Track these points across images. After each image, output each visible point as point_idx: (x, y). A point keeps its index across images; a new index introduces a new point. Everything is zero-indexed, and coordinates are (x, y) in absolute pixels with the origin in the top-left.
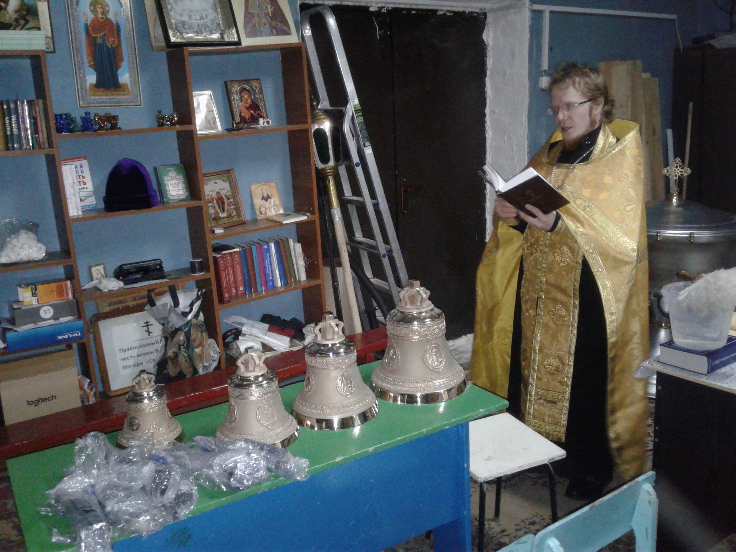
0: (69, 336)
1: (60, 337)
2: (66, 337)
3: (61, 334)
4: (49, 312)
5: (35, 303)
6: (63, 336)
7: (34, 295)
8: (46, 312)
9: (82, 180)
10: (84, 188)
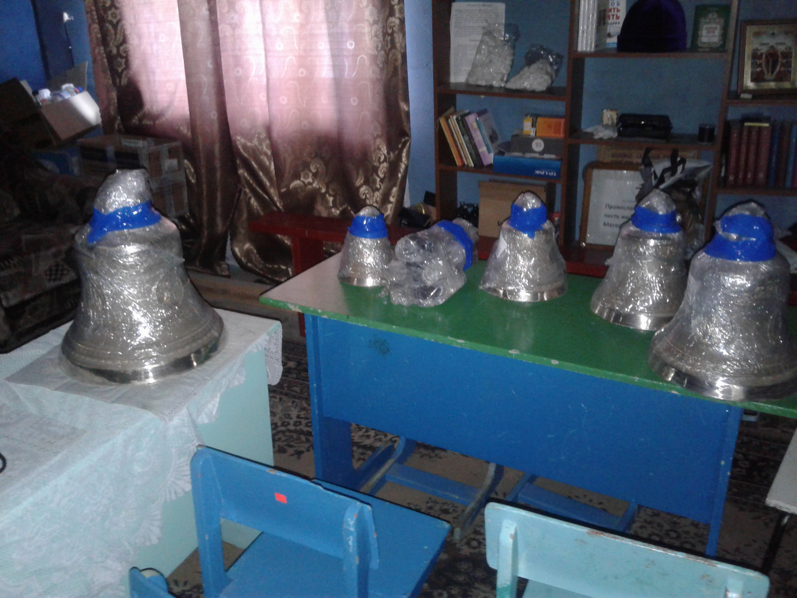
0: (545, 173)
1: (537, 172)
2: (543, 173)
3: (539, 169)
4: (540, 146)
5: (532, 134)
6: (540, 172)
7: (533, 125)
8: (538, 146)
9: (616, 13)
10: (616, 23)
